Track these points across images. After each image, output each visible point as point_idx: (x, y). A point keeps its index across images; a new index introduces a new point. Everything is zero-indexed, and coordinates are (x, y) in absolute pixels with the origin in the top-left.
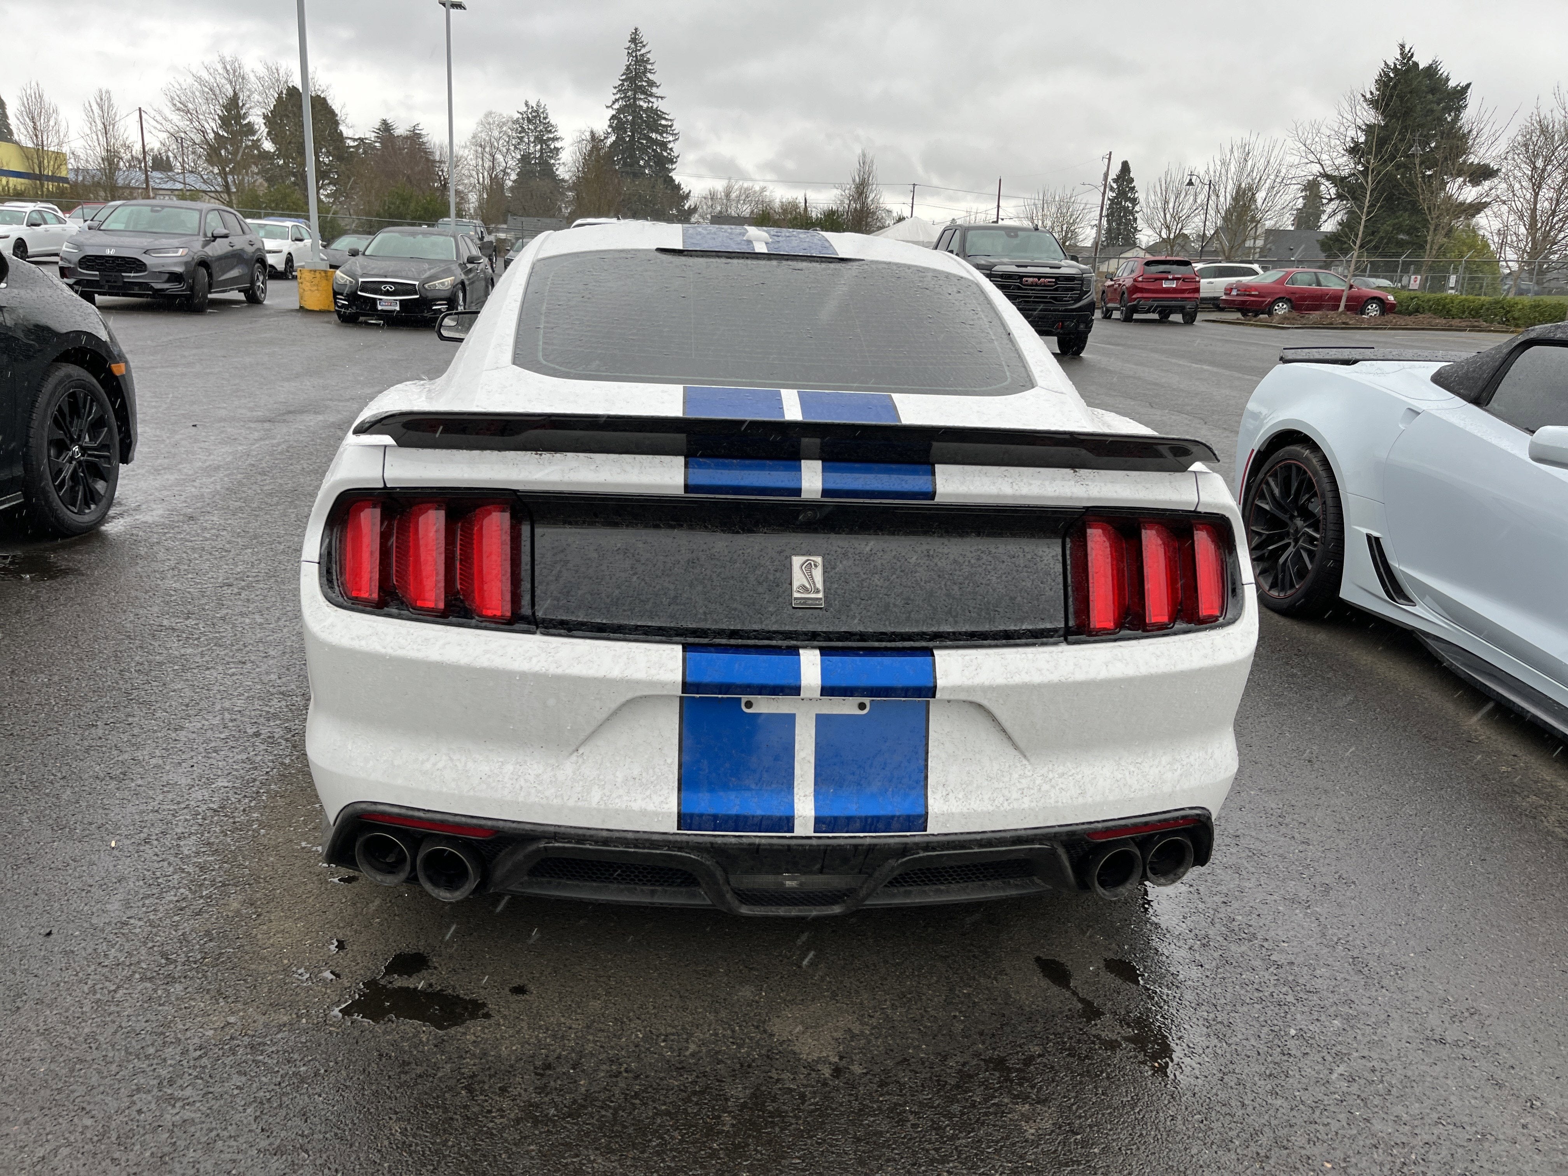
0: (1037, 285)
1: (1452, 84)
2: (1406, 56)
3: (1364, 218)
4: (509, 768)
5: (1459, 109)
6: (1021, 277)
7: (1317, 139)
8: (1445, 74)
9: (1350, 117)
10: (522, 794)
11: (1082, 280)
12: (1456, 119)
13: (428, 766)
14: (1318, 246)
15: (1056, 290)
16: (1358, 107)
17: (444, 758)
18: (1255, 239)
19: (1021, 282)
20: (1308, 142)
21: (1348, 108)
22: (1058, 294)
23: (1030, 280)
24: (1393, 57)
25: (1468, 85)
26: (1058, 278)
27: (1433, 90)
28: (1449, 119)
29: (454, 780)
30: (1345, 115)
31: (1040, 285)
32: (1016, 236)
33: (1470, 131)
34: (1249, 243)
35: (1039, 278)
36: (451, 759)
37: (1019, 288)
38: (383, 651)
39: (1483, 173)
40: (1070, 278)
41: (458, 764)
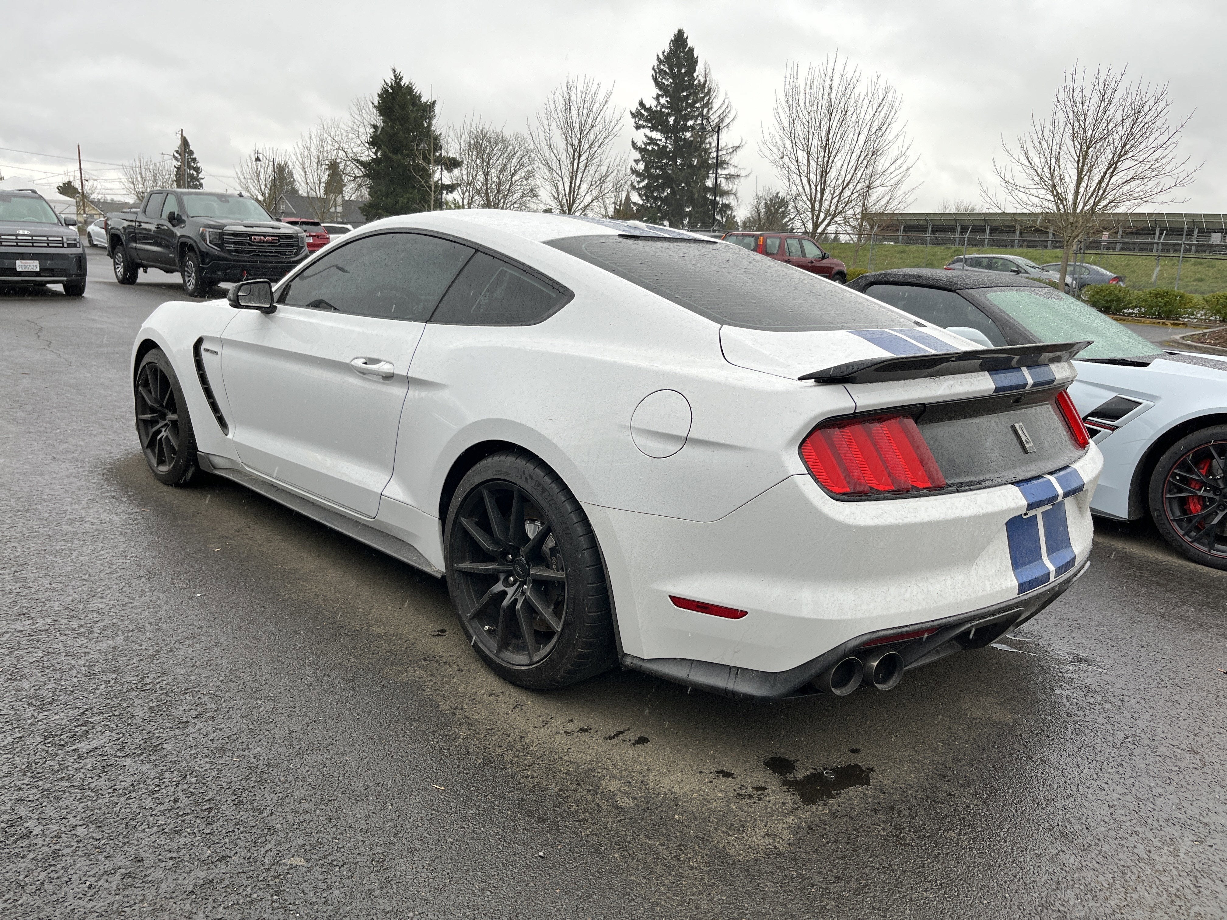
0: (264, 242)
1: (424, 100)
2: (398, 79)
3: (433, 194)
4: (949, 582)
5: (431, 118)
6: (249, 235)
7: (338, 133)
8: (418, 93)
9: (359, 119)
10: (959, 596)
11: (298, 237)
12: (430, 124)
13: (907, 595)
14: (360, 211)
15: (280, 246)
16: (364, 111)
17: (915, 587)
18: (336, 206)
19: (250, 240)
20: (332, 134)
21: (357, 112)
22: (280, 249)
23: (257, 237)
24: (389, 78)
25: (434, 102)
26: (280, 237)
27: (414, 105)
28: (426, 125)
29: (924, 599)
30: (356, 116)
31: (267, 242)
32: (227, 201)
33: (440, 134)
34: (332, 210)
35: (264, 236)
36: (919, 586)
37: (250, 245)
38: (897, 522)
39: (452, 164)
40: (288, 237)
41: (923, 588)
